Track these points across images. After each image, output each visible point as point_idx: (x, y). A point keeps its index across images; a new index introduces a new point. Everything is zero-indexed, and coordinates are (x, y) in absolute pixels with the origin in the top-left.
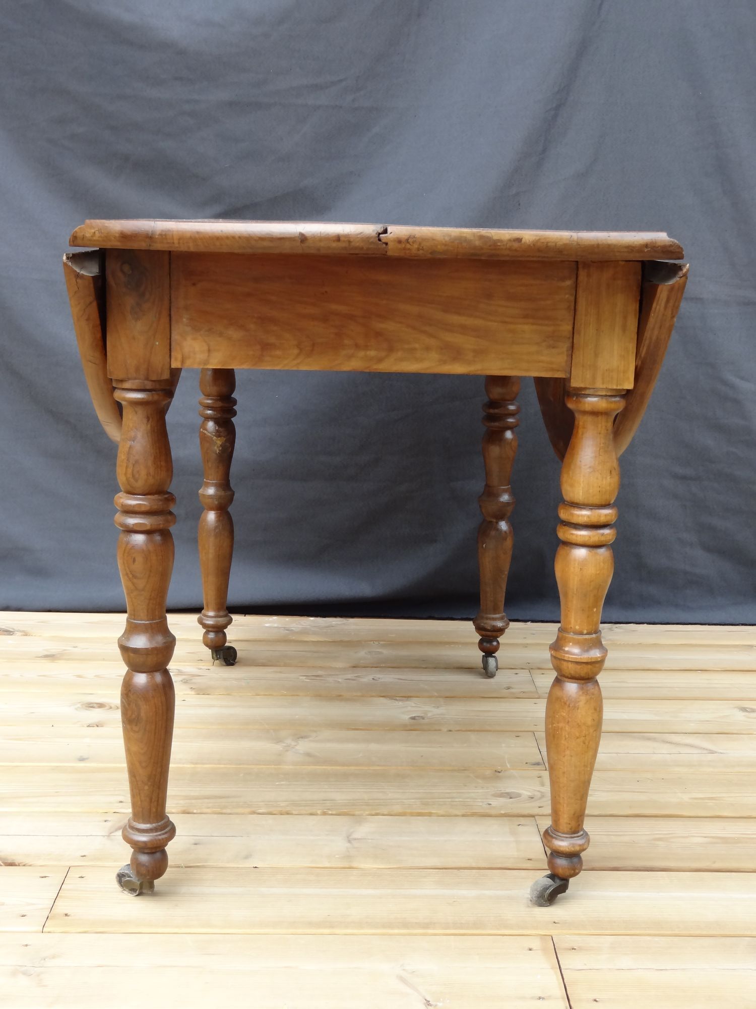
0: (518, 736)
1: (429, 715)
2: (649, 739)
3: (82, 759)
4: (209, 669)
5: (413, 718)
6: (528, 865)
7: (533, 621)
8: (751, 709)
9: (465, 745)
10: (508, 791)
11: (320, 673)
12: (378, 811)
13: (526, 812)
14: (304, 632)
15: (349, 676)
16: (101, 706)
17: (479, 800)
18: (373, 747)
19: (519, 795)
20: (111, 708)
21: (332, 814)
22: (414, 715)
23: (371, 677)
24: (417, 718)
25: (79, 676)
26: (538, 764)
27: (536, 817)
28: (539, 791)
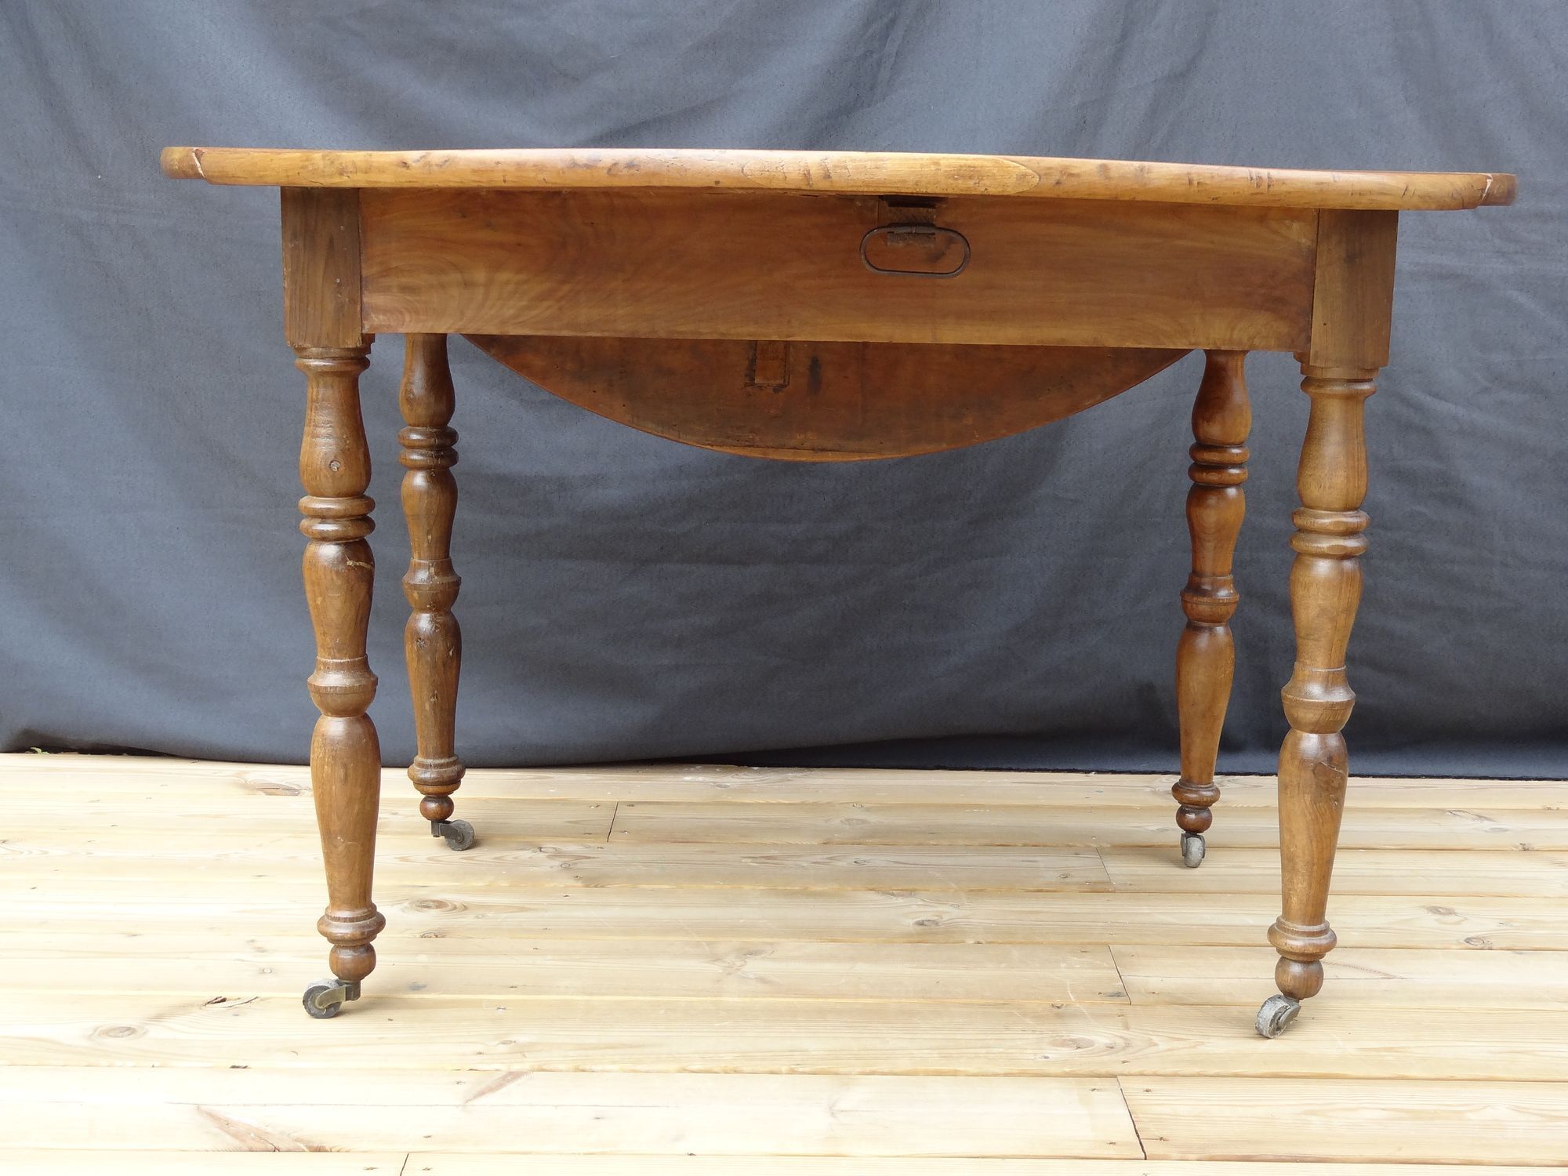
0: (1085, 952)
1: (946, 917)
3: (416, 988)
4: (601, 848)
5: (921, 924)
6: (1111, 1152)
7: (1099, 772)
8: (1446, 909)
9: (1003, 965)
10: (1074, 1036)
11: (773, 852)
12: (874, 1069)
13: (1103, 1070)
15: (818, 858)
16: (440, 904)
17: (1029, 1051)
18: (862, 968)
19: (1091, 1043)
20: (455, 908)
21: (804, 1073)
22: (920, 919)
23: (852, 860)
24: (926, 923)
25: (403, 859)
26: (1118, 995)
27: (1119, 1078)
28: (1121, 1037)
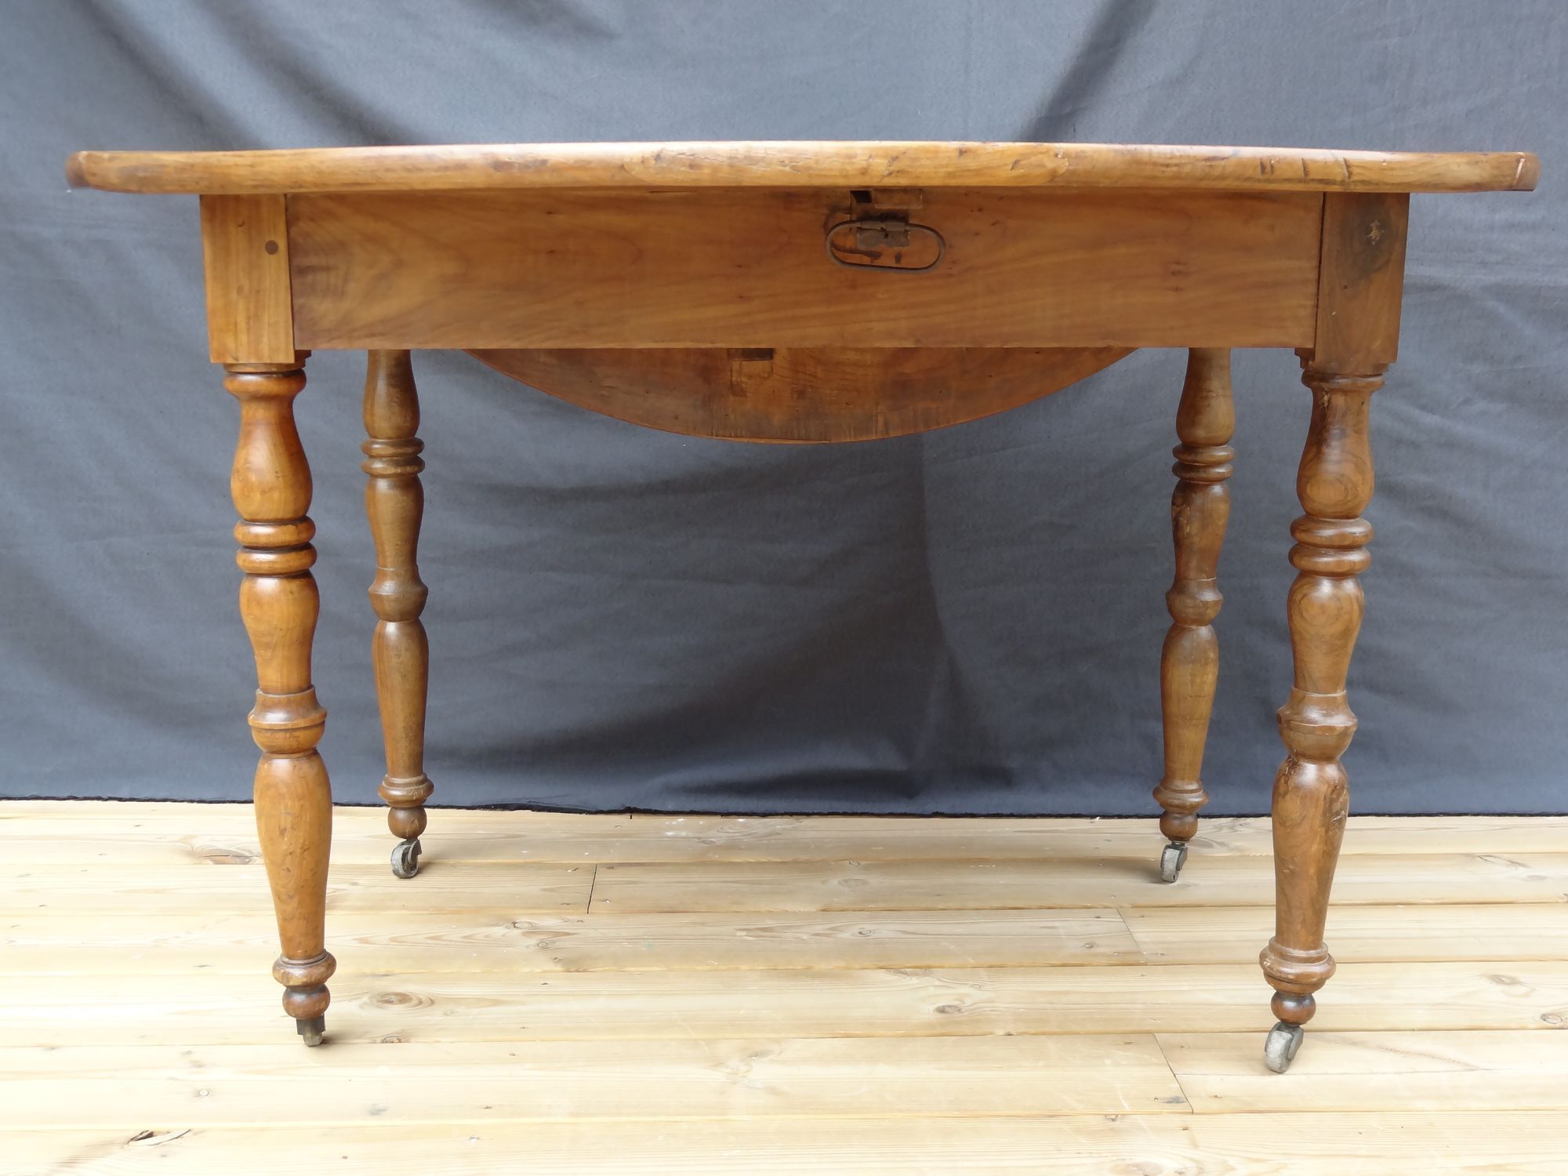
0: (1130, 1043)
1: (968, 1002)
2: (1354, 1043)
3: (376, 1112)
4: (582, 921)
5: (942, 1010)
7: (1104, 817)
8: (1509, 978)
9: (1041, 1063)
11: (769, 923)
14: (732, 846)
15: (818, 929)
16: (403, 998)
18: (883, 1071)
20: (420, 1002)
22: (941, 1004)
23: (856, 929)
24: (947, 1009)
26: (1176, 1100)
28: (1192, 1160)
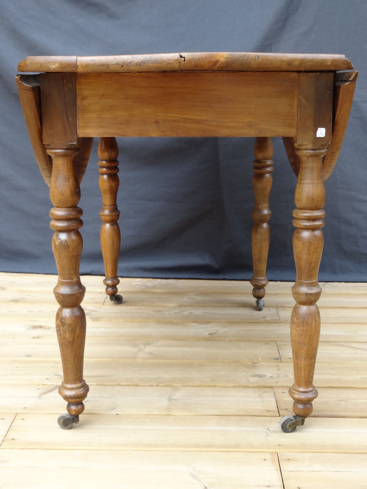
0: (267, 344)
1: (219, 332)
2: (340, 345)
3: (28, 356)
4: (100, 307)
5: (210, 334)
6: (267, 413)
7: (281, 281)
9: (237, 349)
10: (260, 373)
11: (161, 309)
12: (186, 384)
13: (268, 385)
14: (154, 287)
15: (177, 311)
16: (41, 327)
17: (243, 379)
18: (187, 349)
19: (265, 376)
21: (162, 386)
22: (210, 332)
23: (188, 312)
24: (212, 334)
25: (30, 311)
26: (277, 359)
27: (274, 388)
28: (277, 374)
